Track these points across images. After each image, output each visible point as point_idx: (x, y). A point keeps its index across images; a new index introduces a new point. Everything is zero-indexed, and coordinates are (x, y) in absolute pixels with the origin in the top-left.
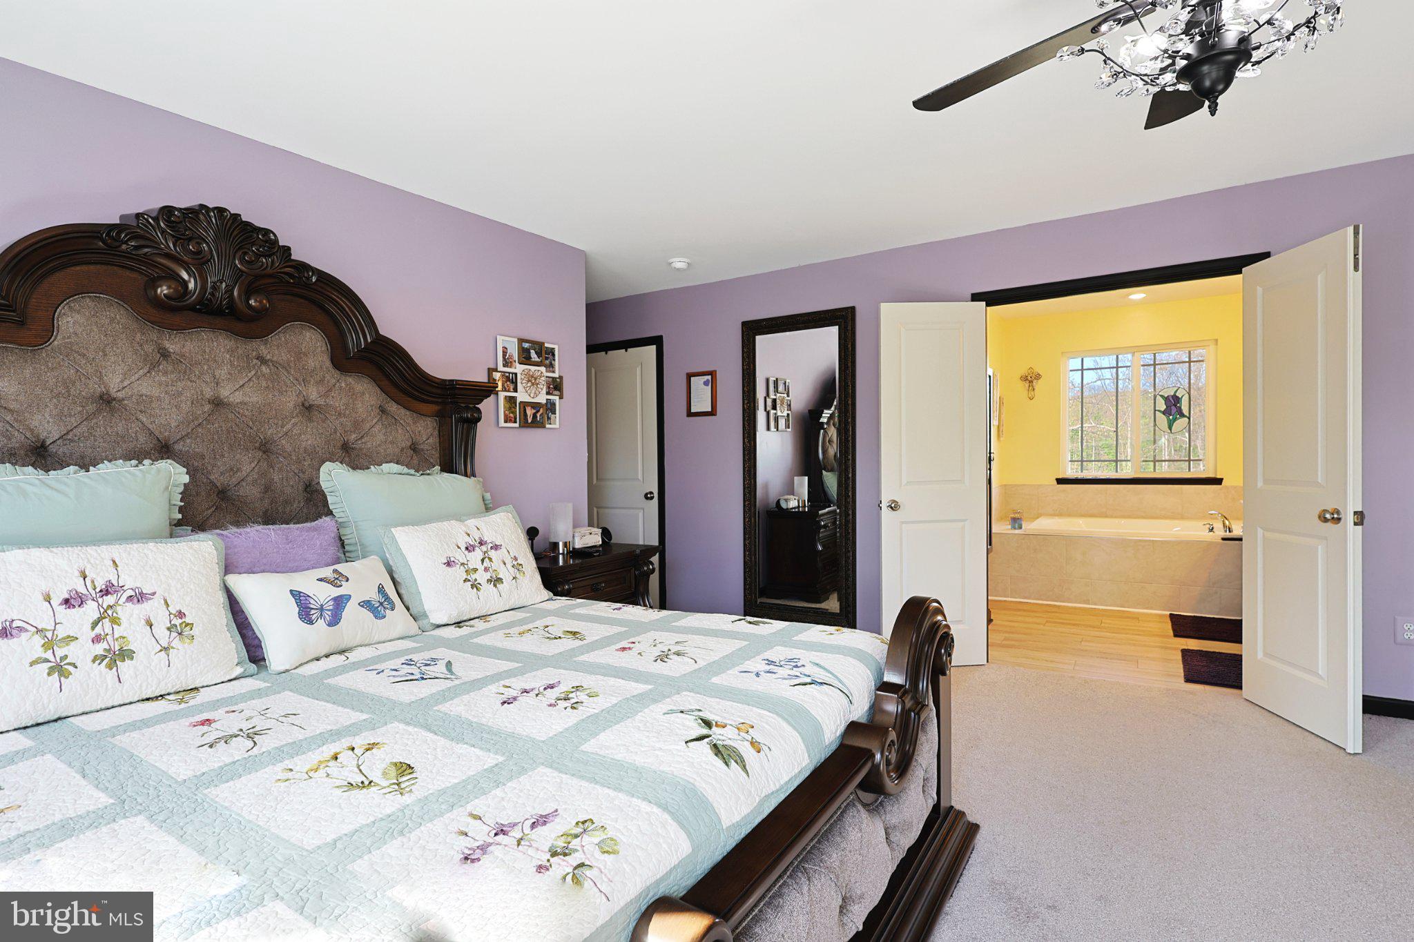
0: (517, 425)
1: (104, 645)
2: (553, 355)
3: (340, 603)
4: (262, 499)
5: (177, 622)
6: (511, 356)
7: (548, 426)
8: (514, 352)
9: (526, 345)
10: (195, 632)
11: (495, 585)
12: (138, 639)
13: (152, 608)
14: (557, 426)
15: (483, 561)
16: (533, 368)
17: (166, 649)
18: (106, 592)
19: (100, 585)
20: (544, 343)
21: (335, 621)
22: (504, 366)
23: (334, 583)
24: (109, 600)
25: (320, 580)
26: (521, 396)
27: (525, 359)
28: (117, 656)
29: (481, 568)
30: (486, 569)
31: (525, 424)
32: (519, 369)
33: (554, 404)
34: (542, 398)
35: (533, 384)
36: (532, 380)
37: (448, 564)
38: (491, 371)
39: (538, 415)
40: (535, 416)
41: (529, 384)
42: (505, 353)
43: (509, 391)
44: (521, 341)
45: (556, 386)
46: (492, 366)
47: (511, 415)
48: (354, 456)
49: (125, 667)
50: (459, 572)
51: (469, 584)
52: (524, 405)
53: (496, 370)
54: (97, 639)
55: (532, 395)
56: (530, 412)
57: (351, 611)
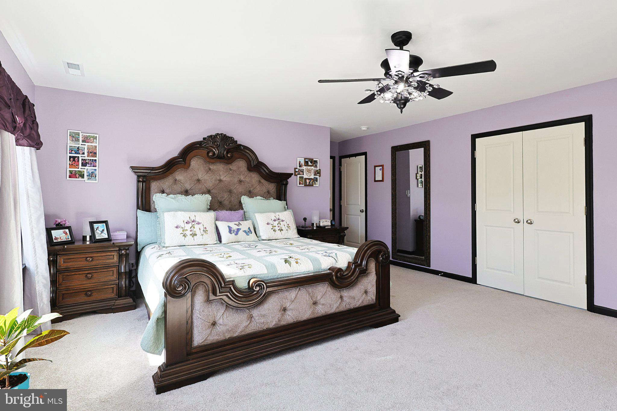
0: (303, 185)
1: (192, 232)
2: (317, 163)
3: (238, 230)
4: (229, 205)
5: (205, 229)
6: (302, 164)
7: (314, 186)
8: (303, 162)
9: (307, 160)
10: (208, 232)
11: (280, 231)
12: (198, 232)
13: (201, 226)
14: (318, 186)
15: (278, 224)
16: (309, 167)
17: (202, 235)
18: (193, 222)
19: (192, 220)
20: (313, 159)
21: (237, 234)
22: (299, 167)
23: (238, 225)
24: (193, 223)
25: (235, 224)
26: (305, 176)
27: (306, 164)
28: (194, 235)
29: (277, 226)
30: (278, 227)
31: (306, 185)
32: (304, 168)
33: (317, 179)
34: (312, 177)
35: (309, 172)
36: (309, 171)
37: (268, 224)
38: (295, 169)
39: (311, 182)
40: (309, 182)
41: (308, 172)
42: (300, 163)
43: (301, 175)
44: (305, 159)
45: (318, 173)
46: (296, 167)
47: (302, 182)
48: (251, 194)
49: (195, 237)
50: (271, 226)
51: (273, 230)
52: (306, 179)
53: (297, 168)
54: (191, 231)
55: (309, 176)
56: (308, 181)
57: (241, 232)
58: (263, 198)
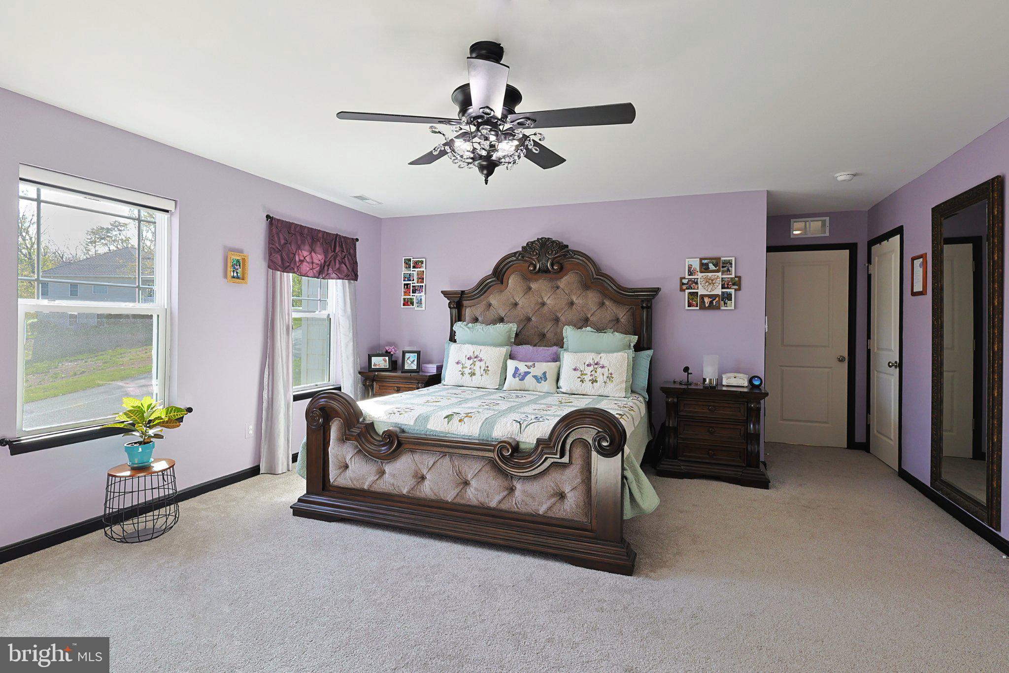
0: (698, 308)
1: (471, 371)
2: (731, 264)
3: (527, 373)
5: (486, 369)
6: (695, 270)
7: (723, 308)
8: (696, 264)
9: (705, 261)
10: (489, 372)
11: (592, 383)
12: (478, 372)
13: (482, 364)
14: (733, 308)
15: (591, 371)
16: (710, 274)
17: (482, 375)
20: (720, 258)
21: (522, 379)
22: (689, 275)
23: (529, 367)
25: (526, 365)
26: (701, 291)
27: (704, 268)
28: (472, 374)
29: (589, 374)
30: (591, 375)
31: (703, 307)
32: (699, 276)
33: (731, 295)
34: (718, 291)
35: (710, 284)
36: (711, 282)
37: (575, 369)
38: (682, 279)
39: (714, 302)
40: (711, 302)
41: (707, 284)
42: (690, 268)
43: (694, 289)
44: (701, 259)
45: (737, 283)
46: (683, 276)
47: (694, 303)
49: (474, 377)
50: (578, 374)
51: (580, 379)
52: (703, 297)
53: (684, 278)
54: (470, 369)
55: (709, 290)
56: (707, 300)
57: (529, 377)
58: (593, 330)
